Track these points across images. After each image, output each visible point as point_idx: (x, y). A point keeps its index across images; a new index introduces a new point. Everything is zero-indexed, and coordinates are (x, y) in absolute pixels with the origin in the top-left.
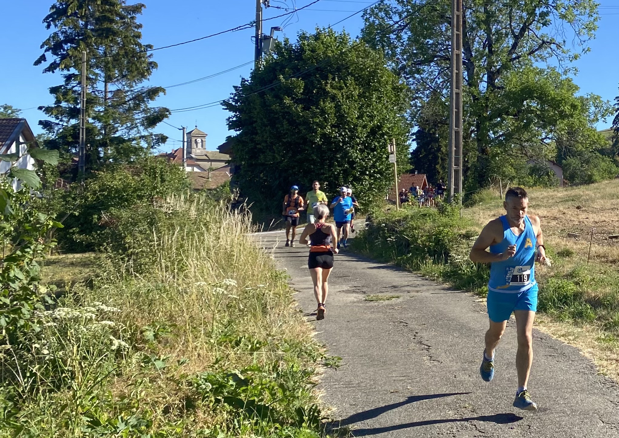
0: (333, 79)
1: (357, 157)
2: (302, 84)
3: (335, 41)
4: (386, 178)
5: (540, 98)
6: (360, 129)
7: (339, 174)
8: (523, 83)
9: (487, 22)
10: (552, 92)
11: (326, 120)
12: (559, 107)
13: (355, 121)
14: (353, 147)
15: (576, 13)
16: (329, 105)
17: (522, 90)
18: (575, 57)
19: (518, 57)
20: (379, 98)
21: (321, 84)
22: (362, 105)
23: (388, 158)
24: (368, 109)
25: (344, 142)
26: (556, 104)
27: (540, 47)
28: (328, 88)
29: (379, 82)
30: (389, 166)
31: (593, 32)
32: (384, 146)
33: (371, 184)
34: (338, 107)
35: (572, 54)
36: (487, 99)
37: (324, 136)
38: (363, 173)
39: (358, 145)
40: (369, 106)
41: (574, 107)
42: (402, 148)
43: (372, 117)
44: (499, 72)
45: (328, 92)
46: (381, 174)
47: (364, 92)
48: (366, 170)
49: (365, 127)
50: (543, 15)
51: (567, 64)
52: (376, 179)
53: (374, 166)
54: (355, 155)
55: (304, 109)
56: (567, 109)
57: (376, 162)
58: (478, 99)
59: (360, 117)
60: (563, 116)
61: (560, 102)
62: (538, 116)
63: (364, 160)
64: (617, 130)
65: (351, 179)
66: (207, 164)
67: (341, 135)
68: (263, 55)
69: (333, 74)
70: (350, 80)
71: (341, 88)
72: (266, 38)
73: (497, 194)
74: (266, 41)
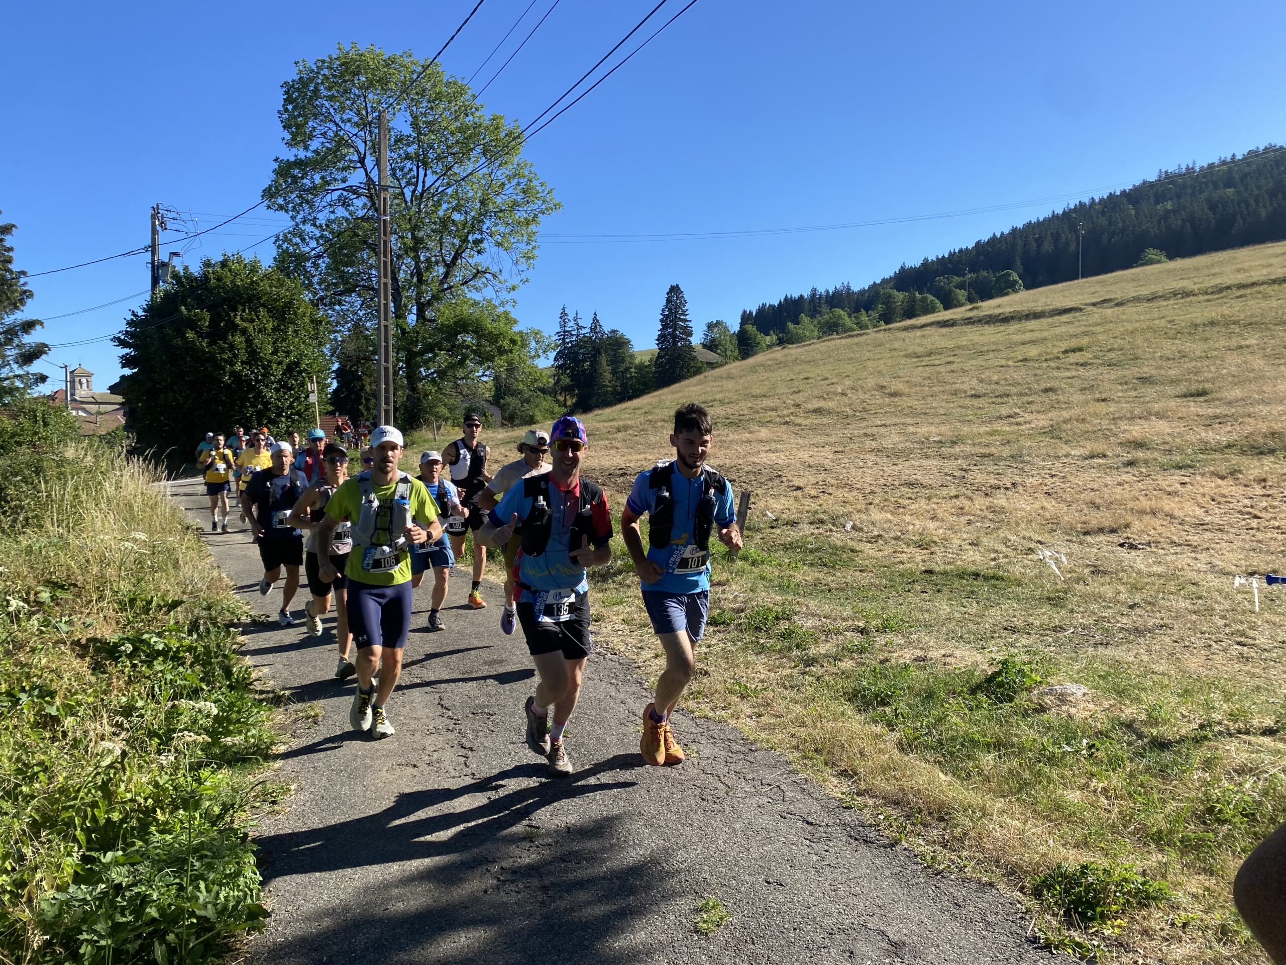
0: (244, 311)
1: (271, 397)
2: (207, 316)
3: (245, 268)
4: (305, 420)
5: (475, 332)
6: (274, 366)
7: (252, 415)
8: (457, 316)
9: (415, 250)
10: (489, 326)
11: (236, 356)
12: (497, 343)
13: (268, 357)
14: (267, 386)
15: (512, 241)
16: (239, 340)
17: (455, 323)
18: (513, 289)
19: (450, 288)
20: (296, 332)
21: (230, 316)
22: (277, 340)
23: (307, 396)
24: (284, 344)
25: (257, 381)
26: (493, 338)
27: (474, 277)
28: (238, 321)
29: (295, 314)
30: (308, 407)
31: (531, 261)
32: (303, 384)
33: (288, 427)
34: (249, 342)
35: (509, 285)
36: (417, 332)
37: (233, 373)
38: (279, 415)
39: (273, 383)
40: (284, 340)
41: (513, 342)
42: (322, 387)
43: (288, 353)
44: (429, 303)
45: (237, 325)
46: (300, 416)
47: (279, 325)
48: (283, 411)
49: (280, 363)
50: (477, 242)
51: (505, 295)
52: (293, 421)
53: (291, 407)
54: (270, 394)
55: (209, 344)
56: (506, 344)
57: (293, 402)
58: (407, 333)
59: (275, 353)
60: (501, 351)
61: (498, 336)
62: (474, 352)
63: (279, 400)
64: (559, 367)
65: (265, 422)
66: (94, 408)
67: (253, 372)
68: (161, 284)
69: (243, 305)
70: (262, 312)
71: (252, 321)
72: (164, 265)
73: (431, 436)
74: (165, 268)
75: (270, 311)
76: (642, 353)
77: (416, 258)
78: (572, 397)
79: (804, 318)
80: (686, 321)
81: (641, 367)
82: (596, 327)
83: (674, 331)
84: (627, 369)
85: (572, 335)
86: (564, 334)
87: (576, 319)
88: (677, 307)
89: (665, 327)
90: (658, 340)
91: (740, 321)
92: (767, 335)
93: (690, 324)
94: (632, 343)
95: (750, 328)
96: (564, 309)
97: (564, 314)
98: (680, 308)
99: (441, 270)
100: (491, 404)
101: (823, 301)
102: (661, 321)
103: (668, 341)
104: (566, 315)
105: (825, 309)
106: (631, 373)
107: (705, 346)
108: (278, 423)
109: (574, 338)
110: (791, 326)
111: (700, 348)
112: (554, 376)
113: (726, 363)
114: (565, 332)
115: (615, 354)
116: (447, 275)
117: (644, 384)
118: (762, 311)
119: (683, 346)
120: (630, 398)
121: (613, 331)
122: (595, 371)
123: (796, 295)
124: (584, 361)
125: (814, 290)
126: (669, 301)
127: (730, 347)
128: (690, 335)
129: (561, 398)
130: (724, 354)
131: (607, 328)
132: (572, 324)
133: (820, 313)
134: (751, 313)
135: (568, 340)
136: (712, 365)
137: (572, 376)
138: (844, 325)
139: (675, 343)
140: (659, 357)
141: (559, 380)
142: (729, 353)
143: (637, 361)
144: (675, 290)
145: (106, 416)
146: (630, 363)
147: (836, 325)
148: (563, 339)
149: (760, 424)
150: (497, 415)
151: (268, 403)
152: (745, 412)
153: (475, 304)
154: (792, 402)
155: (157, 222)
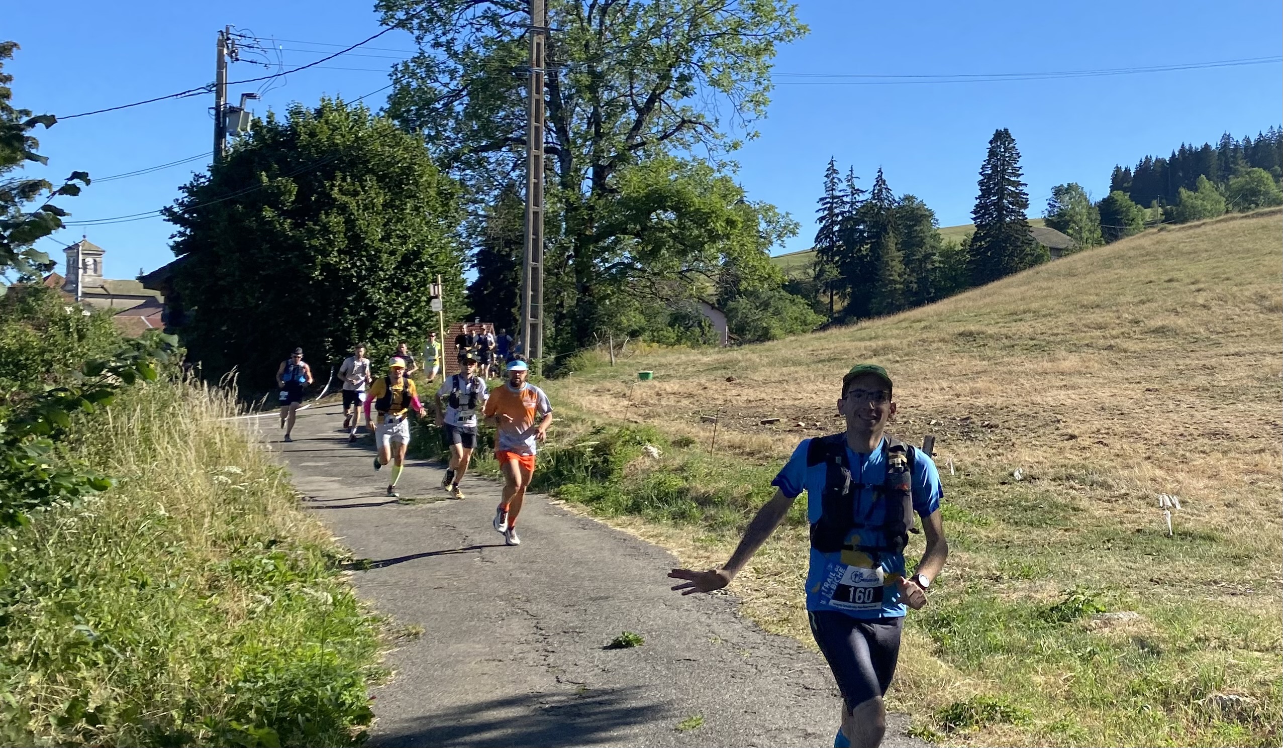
0: (344, 179)
1: (379, 300)
2: (294, 188)
3: (347, 119)
5: (675, 209)
6: (385, 257)
7: (351, 325)
8: (649, 185)
9: (592, 89)
10: (696, 200)
11: (331, 243)
12: (707, 224)
13: (377, 244)
14: (373, 285)
15: (734, 78)
16: (335, 220)
17: (647, 196)
18: (735, 146)
19: (643, 144)
20: (416, 209)
21: (323, 186)
22: (389, 220)
23: (429, 301)
24: (399, 226)
25: (360, 278)
26: (702, 218)
27: (678, 128)
28: (335, 193)
29: (416, 184)
30: (430, 315)
31: (762, 107)
32: (423, 283)
34: (350, 223)
35: (729, 141)
36: (592, 208)
37: (326, 267)
38: (390, 325)
39: (382, 281)
40: (399, 220)
41: (730, 223)
42: (452, 283)
43: (404, 239)
44: (611, 167)
45: (335, 200)
46: (419, 326)
47: (392, 200)
48: (395, 320)
49: (393, 253)
50: (683, 79)
51: (721, 155)
52: (409, 334)
53: (406, 314)
54: (377, 296)
55: (295, 226)
56: (719, 226)
57: (410, 307)
58: (576, 209)
59: (386, 238)
60: (714, 237)
61: (709, 215)
62: (674, 237)
63: (390, 305)
64: (822, 251)
65: (370, 334)
66: (105, 303)
67: (354, 265)
68: (228, 137)
69: (343, 171)
70: (370, 181)
71: (355, 194)
72: (234, 111)
73: (607, 358)
74: (233, 116)
75: (380, 179)
76: (954, 230)
77: (595, 100)
78: (843, 297)
79: (1205, 183)
80: (1018, 184)
81: (948, 254)
82: (880, 191)
83: (1000, 199)
84: (927, 256)
85: (843, 202)
86: (830, 202)
87: (850, 179)
88: (1005, 163)
89: (986, 192)
90: (975, 212)
91: (1110, 183)
92: (1147, 206)
93: (1025, 190)
94: (936, 216)
95: (1123, 198)
96: (832, 163)
97: (832, 171)
98: (1009, 164)
99: (633, 115)
100: (713, 307)
101: (1239, 155)
102: (981, 183)
103: (991, 215)
104: (835, 171)
105: (1242, 166)
106: (933, 262)
107: (1049, 223)
108: (387, 336)
109: (847, 208)
110: (1184, 193)
111: (1042, 225)
112: (816, 264)
113: (1081, 249)
114: (833, 197)
115: (909, 233)
116: (638, 124)
117: (954, 279)
118: (1144, 168)
119: (1013, 222)
120: (933, 300)
121: (908, 198)
122: (878, 258)
123: (1198, 145)
124: (863, 241)
125: (1227, 138)
126: (992, 153)
127: (1085, 222)
128: (1025, 206)
129: (826, 300)
130: (1078, 236)
131: (898, 193)
132: (843, 185)
133: (1235, 173)
134: (1127, 171)
135: (837, 211)
136: (1058, 252)
137: (842, 266)
138: (1266, 193)
139: (1001, 218)
140: (976, 238)
141: (822, 272)
142: (1085, 235)
143: (944, 244)
144: (1002, 137)
145: (124, 318)
146: (933, 247)
147: (1255, 193)
148: (830, 209)
149: (1075, 348)
150: (720, 326)
151: (376, 308)
152: (1060, 330)
153: (680, 166)
154: (1130, 317)
155: (225, 51)
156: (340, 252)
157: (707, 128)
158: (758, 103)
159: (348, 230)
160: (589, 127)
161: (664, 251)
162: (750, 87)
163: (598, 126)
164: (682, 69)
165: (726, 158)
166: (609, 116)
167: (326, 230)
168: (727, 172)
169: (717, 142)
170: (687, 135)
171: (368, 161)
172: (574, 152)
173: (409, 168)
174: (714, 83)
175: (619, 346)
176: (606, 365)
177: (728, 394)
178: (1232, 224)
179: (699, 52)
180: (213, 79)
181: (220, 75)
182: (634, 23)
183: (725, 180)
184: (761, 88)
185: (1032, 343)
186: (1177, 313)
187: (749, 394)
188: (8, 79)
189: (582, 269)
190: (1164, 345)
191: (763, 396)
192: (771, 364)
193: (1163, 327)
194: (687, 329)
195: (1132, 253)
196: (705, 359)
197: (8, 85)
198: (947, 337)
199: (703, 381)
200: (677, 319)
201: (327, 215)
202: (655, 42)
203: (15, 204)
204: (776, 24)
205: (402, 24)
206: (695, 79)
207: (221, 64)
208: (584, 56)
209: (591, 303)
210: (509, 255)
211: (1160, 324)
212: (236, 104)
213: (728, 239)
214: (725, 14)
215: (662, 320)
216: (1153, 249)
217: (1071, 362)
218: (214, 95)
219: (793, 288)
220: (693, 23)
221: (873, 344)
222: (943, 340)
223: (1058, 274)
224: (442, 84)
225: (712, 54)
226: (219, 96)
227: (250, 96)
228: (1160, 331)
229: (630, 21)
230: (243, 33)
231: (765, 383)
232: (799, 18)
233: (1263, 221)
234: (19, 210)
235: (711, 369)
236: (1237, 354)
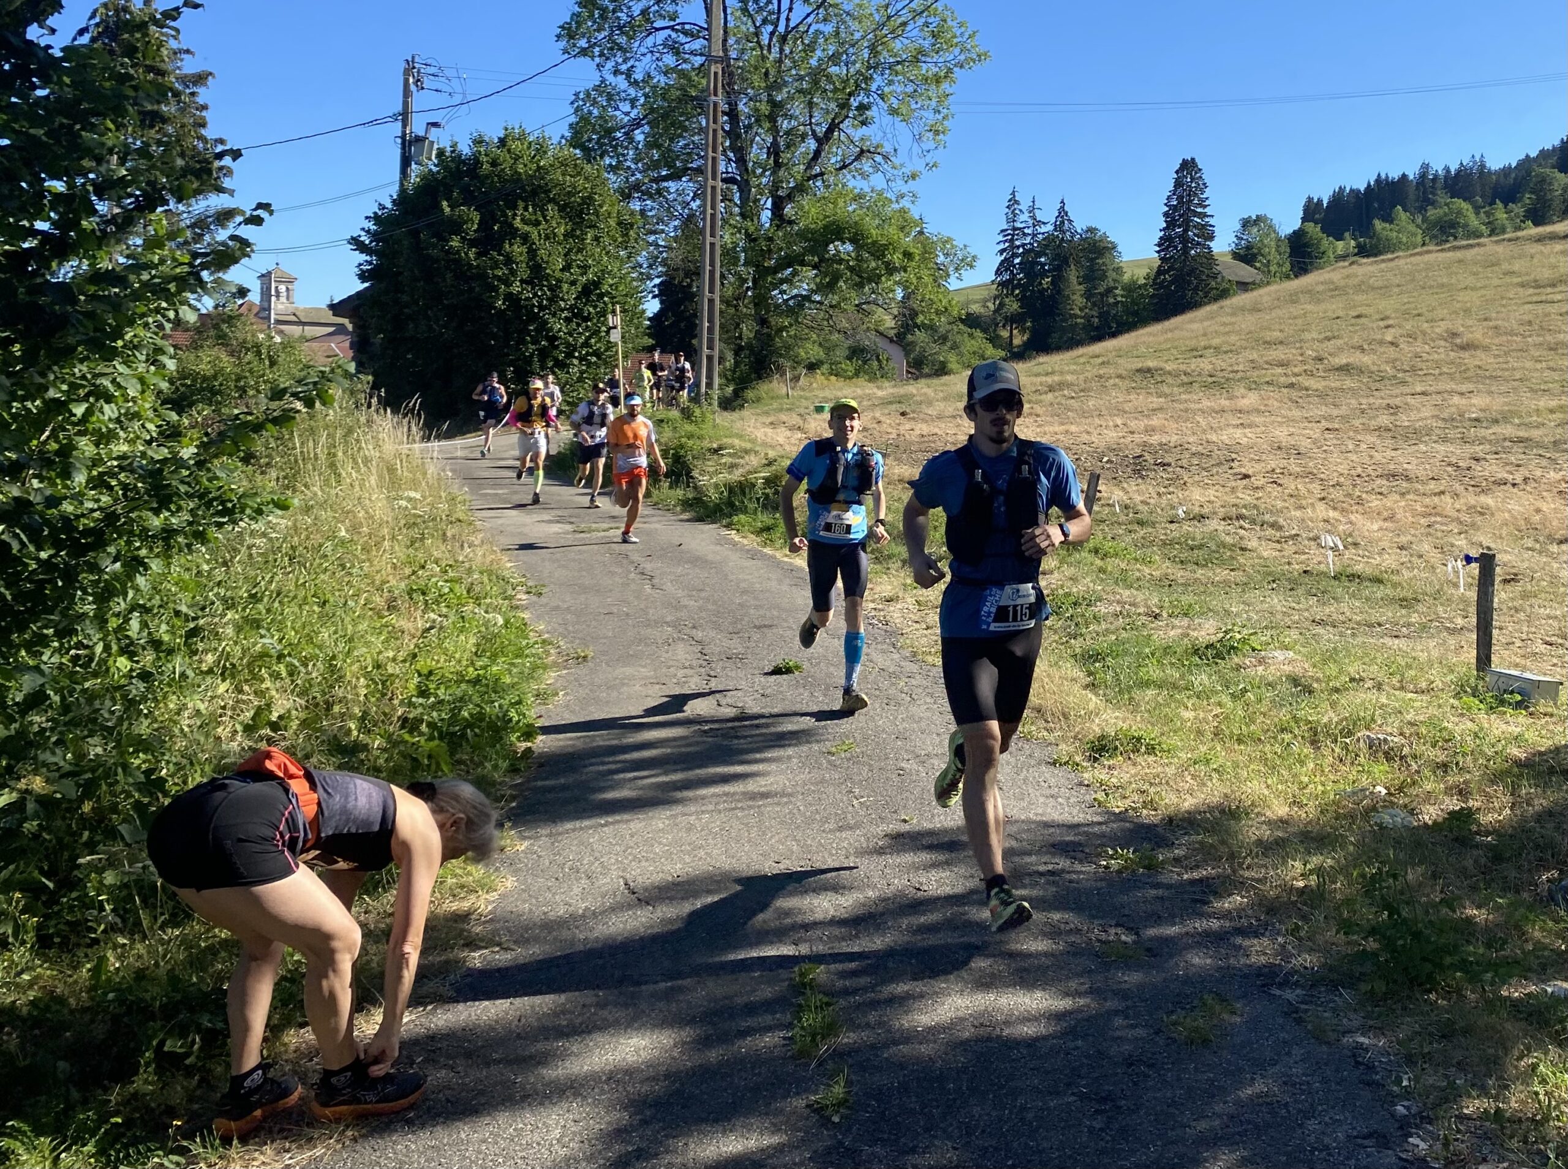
0: (526, 209)
1: (560, 330)
2: (476, 217)
3: (529, 148)
4: (606, 363)
5: (853, 241)
6: (565, 287)
7: (532, 355)
8: (826, 217)
9: (772, 118)
10: (874, 232)
11: (513, 273)
12: (884, 256)
13: (558, 274)
14: (554, 315)
15: (914, 106)
16: (518, 250)
17: (825, 227)
18: (914, 177)
19: (822, 174)
20: (597, 239)
21: (506, 216)
22: (570, 250)
23: (608, 332)
24: (579, 256)
25: (542, 308)
26: (879, 251)
27: (858, 158)
28: (517, 223)
29: (597, 215)
30: (610, 346)
31: (941, 136)
32: (603, 314)
33: (582, 372)
34: (532, 253)
35: (907, 171)
36: (771, 239)
37: (509, 297)
38: (569, 355)
39: (562, 310)
40: (580, 250)
41: (908, 255)
42: (633, 316)
43: (585, 268)
44: (790, 197)
45: (517, 229)
46: (598, 356)
47: (573, 230)
48: (575, 350)
49: (573, 283)
50: (863, 108)
51: (899, 186)
52: (589, 364)
53: (586, 344)
54: (558, 326)
55: (479, 255)
56: (897, 258)
57: (590, 338)
58: (755, 240)
59: (567, 268)
60: (891, 270)
61: (886, 247)
62: (851, 269)
63: (571, 335)
64: (1002, 284)
65: (550, 364)
66: (296, 330)
67: (535, 295)
68: (414, 166)
69: (525, 200)
70: (551, 210)
71: (537, 223)
72: (419, 140)
73: (784, 391)
74: (419, 144)
75: (562, 209)
76: (1137, 263)
77: (774, 130)
78: (1023, 331)
79: (1401, 214)
80: (1205, 215)
81: (1131, 288)
82: (1062, 222)
83: (1186, 231)
84: (1109, 291)
85: (1025, 234)
86: (1012, 234)
87: (1032, 210)
88: (1191, 194)
89: (1171, 224)
90: (1159, 245)
91: (1301, 214)
92: (1339, 238)
93: (1212, 221)
94: (1119, 249)
95: (1313, 229)
96: (1013, 193)
97: (1013, 201)
98: (1196, 194)
99: (812, 145)
100: (891, 340)
101: (1439, 185)
102: (1166, 214)
103: (1176, 247)
104: (1017, 202)
105: (1442, 197)
106: (1115, 296)
107: (1236, 256)
108: (567, 366)
109: (1028, 240)
110: (1378, 224)
111: (1229, 259)
112: (995, 298)
113: (1268, 283)
114: (1015, 229)
115: (1093, 265)
116: (817, 154)
117: (1136, 313)
118: (1338, 198)
119: (1198, 255)
120: (1114, 335)
121: (1091, 230)
122: (1059, 292)
123: (1395, 174)
124: (1044, 274)
125: (1425, 167)
126: (1178, 184)
127: (1274, 257)
128: (1211, 238)
129: (1005, 334)
130: (1266, 270)
131: (1079, 224)
132: (1025, 217)
133: (1433, 203)
134: (1320, 201)
135: (1018, 243)
136: (1245, 286)
137: (1022, 300)
138: (1466, 225)
139: (1185, 250)
140: (1160, 272)
141: (1001, 305)
142: (1273, 268)
143: (1126, 277)
144: (1188, 167)
145: (314, 345)
146: (1115, 281)
147: (1453, 225)
148: (1012, 241)
149: (1254, 386)
150: (897, 359)
151: (555, 338)
152: (1241, 367)
153: (858, 197)
154: (1314, 354)
155: (411, 80)
156: (522, 281)
157: (886, 158)
158: (937, 133)
159: (530, 260)
160: (768, 158)
161: (841, 283)
162: (930, 117)
163: (777, 155)
164: (861, 98)
165: (904, 189)
166: (788, 147)
167: (509, 260)
168: (905, 203)
169: (895, 172)
170: (866, 165)
171: (550, 191)
172: (754, 181)
173: (590, 198)
174: (894, 112)
175: (796, 379)
176: (782, 398)
177: (901, 428)
178: (1427, 257)
179: (878, 81)
180: (399, 108)
181: (405, 104)
182: (813, 51)
183: (903, 211)
184: (940, 117)
185: (1210, 380)
186: (1363, 350)
187: (922, 428)
188: (204, 107)
189: (761, 301)
190: (1348, 383)
191: (936, 430)
192: (945, 399)
193: (1347, 365)
194: (865, 362)
195: (1320, 288)
196: (880, 393)
197: (204, 113)
198: (1124, 373)
199: (878, 415)
200: (856, 352)
201: (511, 245)
202: (833, 70)
203: (210, 231)
204: (957, 51)
205: (584, 52)
206: (874, 108)
207: (407, 93)
208: (763, 85)
209: (769, 335)
210: (690, 286)
211: (1344, 361)
212: (421, 133)
213: (905, 271)
214: (906, 41)
215: (840, 353)
216: (1342, 283)
217: (1250, 400)
218: (399, 124)
219: (971, 321)
220: (873, 48)
221: (1049, 380)
222: (1120, 376)
223: (1242, 309)
224: (624, 113)
225: (890, 83)
226: (404, 126)
227: (435, 125)
228: (1345, 369)
229: (810, 48)
230: (429, 62)
231: (940, 417)
232: (979, 44)
233: (1459, 254)
234: (213, 238)
235: (886, 402)
236: (1423, 393)
